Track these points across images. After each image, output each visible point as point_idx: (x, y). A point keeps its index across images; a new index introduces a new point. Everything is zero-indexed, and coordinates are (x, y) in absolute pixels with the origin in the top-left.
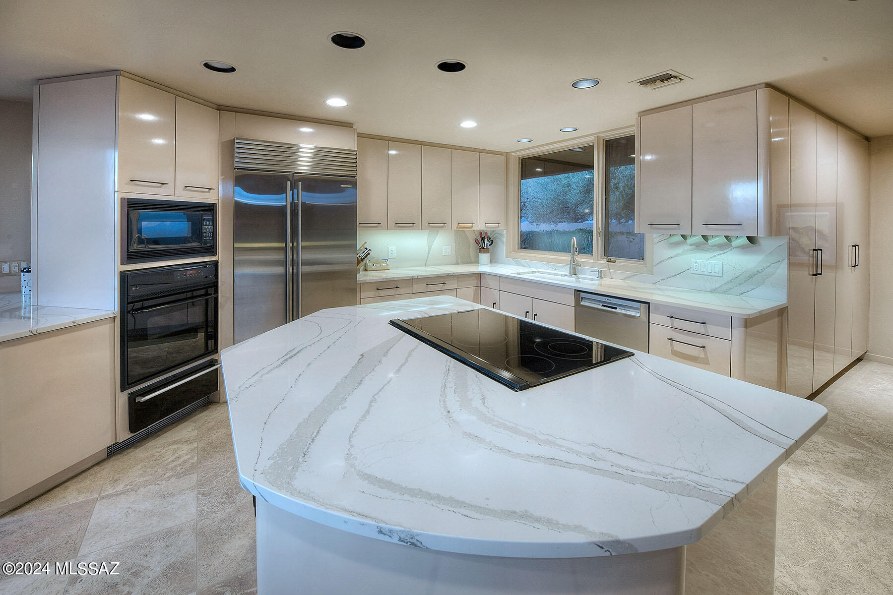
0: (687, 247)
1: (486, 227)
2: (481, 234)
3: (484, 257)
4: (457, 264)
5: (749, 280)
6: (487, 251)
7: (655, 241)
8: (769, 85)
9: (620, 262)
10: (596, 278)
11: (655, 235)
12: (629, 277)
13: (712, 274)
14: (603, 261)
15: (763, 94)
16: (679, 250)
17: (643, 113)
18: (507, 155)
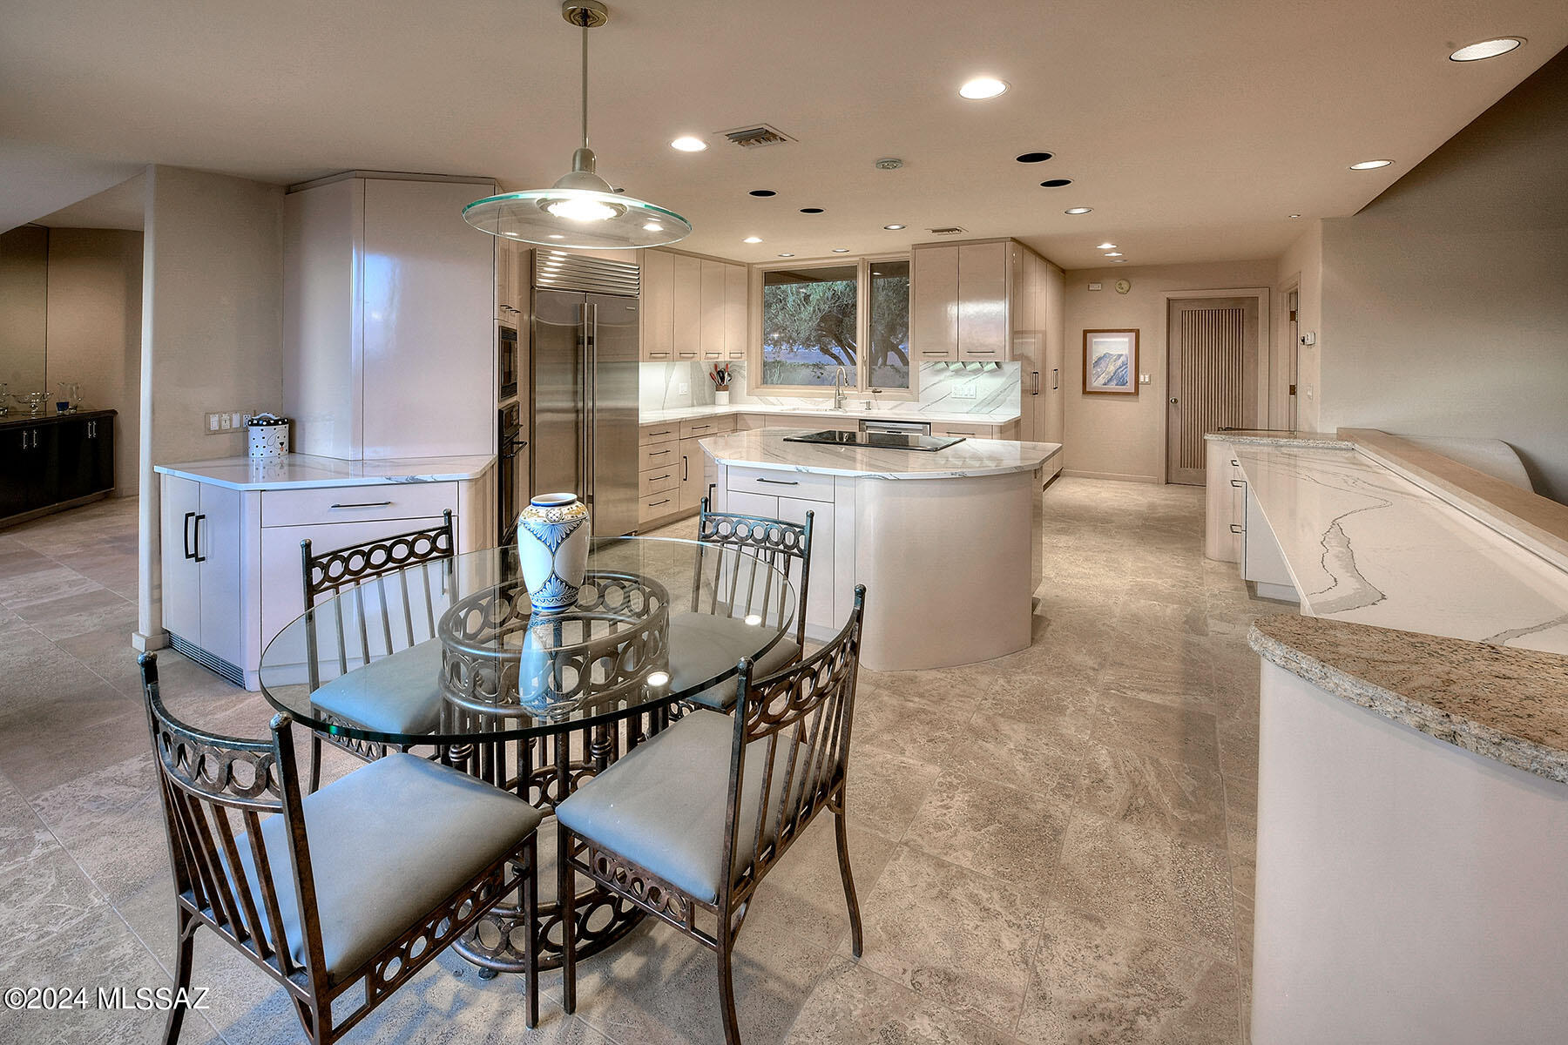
0: (948, 373)
1: (730, 358)
2: (716, 367)
3: (723, 396)
4: (693, 406)
5: (993, 401)
6: (726, 388)
7: (921, 369)
8: (1013, 239)
9: (886, 392)
10: (864, 409)
11: (921, 363)
12: (896, 407)
13: (968, 396)
14: (869, 392)
15: (1010, 244)
16: (942, 377)
17: (916, 247)
18: (749, 265)
